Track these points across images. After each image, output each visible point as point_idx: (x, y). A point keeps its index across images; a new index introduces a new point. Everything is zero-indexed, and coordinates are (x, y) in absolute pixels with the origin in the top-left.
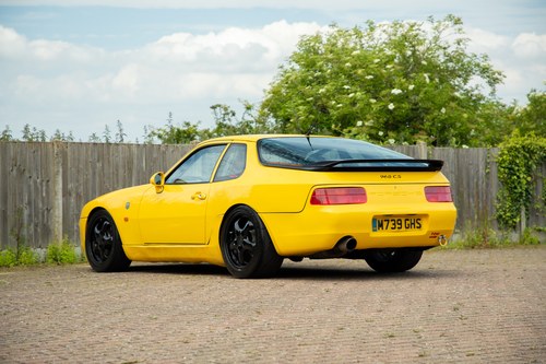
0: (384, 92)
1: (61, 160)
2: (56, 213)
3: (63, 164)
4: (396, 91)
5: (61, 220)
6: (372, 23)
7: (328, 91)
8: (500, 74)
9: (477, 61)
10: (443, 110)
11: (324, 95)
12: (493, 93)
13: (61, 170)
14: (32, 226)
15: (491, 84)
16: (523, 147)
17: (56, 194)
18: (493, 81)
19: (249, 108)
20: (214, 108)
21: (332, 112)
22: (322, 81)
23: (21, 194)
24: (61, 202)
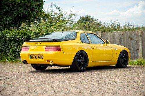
1: (141, 35)
2: (140, 51)
3: (142, 37)
5: (141, 52)
13: (141, 38)
14: (134, 54)
17: (140, 45)
23: (131, 45)
24: (141, 47)
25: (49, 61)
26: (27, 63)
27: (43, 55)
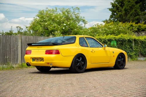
0: (61, 25)
4: (65, 24)
6: (56, 8)
7: (47, 24)
8: (87, 22)
9: (82, 18)
10: (76, 29)
11: (47, 25)
12: (84, 26)
15: (85, 24)
16: (99, 39)
18: (85, 23)
19: (27, 28)
20: (17, 27)
21: (49, 29)
22: (45, 21)
25: (48, 63)
26: (30, 65)
27: (43, 58)
